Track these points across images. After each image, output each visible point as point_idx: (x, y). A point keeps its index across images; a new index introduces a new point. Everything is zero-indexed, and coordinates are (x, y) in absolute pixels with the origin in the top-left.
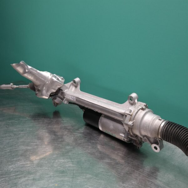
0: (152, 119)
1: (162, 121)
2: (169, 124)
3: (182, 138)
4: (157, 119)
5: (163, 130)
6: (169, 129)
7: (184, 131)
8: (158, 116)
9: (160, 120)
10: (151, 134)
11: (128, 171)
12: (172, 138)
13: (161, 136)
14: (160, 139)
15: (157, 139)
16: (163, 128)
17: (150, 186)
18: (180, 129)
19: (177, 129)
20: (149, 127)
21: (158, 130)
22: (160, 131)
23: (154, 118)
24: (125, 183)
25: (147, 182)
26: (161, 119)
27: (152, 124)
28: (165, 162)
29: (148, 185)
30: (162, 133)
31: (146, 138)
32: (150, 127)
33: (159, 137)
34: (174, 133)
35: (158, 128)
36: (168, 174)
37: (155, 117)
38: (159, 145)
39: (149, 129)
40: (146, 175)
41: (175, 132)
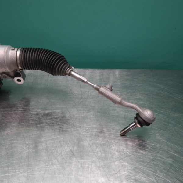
0: (4, 52)
1: (16, 50)
2: (24, 51)
3: (44, 61)
4: (10, 49)
5: (21, 60)
6: (27, 56)
7: (42, 53)
8: (8, 46)
9: (13, 50)
10: (10, 68)
11: (2, 117)
12: (33, 64)
13: (21, 67)
14: (21, 69)
15: (17, 71)
16: (21, 58)
17: (31, 119)
18: (37, 53)
19: (35, 54)
20: (4, 62)
21: (16, 62)
22: (18, 62)
23: (6, 51)
24: (6, 129)
25: (27, 117)
26: (14, 48)
27: (6, 57)
28: (32, 89)
29: (30, 119)
30: (21, 63)
31: (5, 75)
32: (6, 62)
33: (20, 68)
34: (34, 59)
35: (15, 59)
36: (41, 100)
37: (6, 49)
38: (21, 76)
39: (6, 64)
40: (22, 110)
41: (34, 57)
